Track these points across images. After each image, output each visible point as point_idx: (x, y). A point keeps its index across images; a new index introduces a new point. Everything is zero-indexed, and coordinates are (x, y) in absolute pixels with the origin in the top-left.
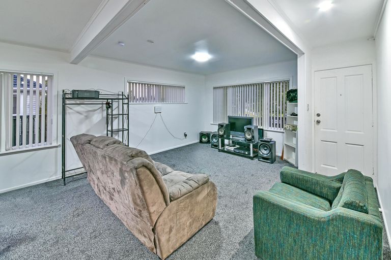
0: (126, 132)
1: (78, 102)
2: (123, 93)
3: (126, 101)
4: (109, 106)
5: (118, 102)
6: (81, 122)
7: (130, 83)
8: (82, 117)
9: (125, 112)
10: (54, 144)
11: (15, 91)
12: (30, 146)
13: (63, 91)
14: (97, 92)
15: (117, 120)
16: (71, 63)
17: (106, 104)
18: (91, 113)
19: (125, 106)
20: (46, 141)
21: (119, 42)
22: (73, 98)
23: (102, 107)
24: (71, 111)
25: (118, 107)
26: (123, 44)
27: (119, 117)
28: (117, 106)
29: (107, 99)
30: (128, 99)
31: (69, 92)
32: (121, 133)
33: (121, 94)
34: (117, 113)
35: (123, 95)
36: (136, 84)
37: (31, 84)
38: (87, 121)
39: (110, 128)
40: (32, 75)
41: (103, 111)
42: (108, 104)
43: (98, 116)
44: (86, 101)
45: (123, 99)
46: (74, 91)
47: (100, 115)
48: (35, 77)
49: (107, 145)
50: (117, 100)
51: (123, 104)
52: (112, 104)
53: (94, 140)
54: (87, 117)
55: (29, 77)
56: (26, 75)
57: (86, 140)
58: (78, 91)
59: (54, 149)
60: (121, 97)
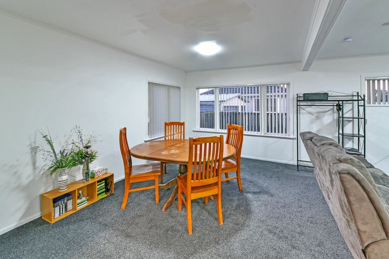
0: (362, 139)
1: (310, 104)
2: (358, 93)
3: (361, 103)
4: (339, 108)
5: (353, 104)
6: (312, 122)
7: (368, 81)
8: (313, 117)
9: (361, 115)
10: (292, 136)
11: (268, 96)
12: (280, 135)
13: (297, 95)
14: (326, 94)
15: (351, 124)
16: (303, 71)
17: (336, 106)
18: (322, 114)
19: (361, 109)
20: (286, 133)
21: (345, 39)
22: (304, 100)
23: (333, 109)
24: (304, 111)
25: (353, 109)
26: (350, 40)
27: (353, 121)
28: (351, 108)
29: (339, 101)
30: (364, 100)
31: (302, 96)
32: (356, 139)
33: (356, 94)
34: (351, 116)
35: (358, 96)
36: (379, 80)
37: (284, 90)
38: (318, 121)
39: (341, 132)
40: (284, 84)
41: (334, 113)
42: (338, 105)
43: (329, 118)
44: (317, 103)
45: (358, 100)
46: (305, 95)
47: (332, 116)
48: (285, 85)
49: (323, 145)
50: (351, 102)
51: (358, 106)
52: (342, 106)
53: (315, 138)
54: (318, 118)
55: (282, 86)
56: (280, 84)
57: (309, 137)
58: (308, 94)
59: (292, 140)
60: (356, 98)
